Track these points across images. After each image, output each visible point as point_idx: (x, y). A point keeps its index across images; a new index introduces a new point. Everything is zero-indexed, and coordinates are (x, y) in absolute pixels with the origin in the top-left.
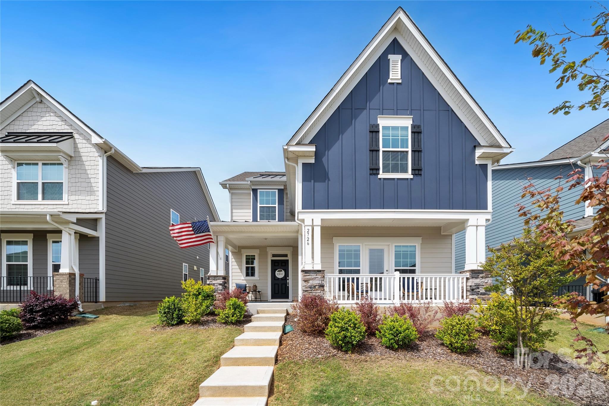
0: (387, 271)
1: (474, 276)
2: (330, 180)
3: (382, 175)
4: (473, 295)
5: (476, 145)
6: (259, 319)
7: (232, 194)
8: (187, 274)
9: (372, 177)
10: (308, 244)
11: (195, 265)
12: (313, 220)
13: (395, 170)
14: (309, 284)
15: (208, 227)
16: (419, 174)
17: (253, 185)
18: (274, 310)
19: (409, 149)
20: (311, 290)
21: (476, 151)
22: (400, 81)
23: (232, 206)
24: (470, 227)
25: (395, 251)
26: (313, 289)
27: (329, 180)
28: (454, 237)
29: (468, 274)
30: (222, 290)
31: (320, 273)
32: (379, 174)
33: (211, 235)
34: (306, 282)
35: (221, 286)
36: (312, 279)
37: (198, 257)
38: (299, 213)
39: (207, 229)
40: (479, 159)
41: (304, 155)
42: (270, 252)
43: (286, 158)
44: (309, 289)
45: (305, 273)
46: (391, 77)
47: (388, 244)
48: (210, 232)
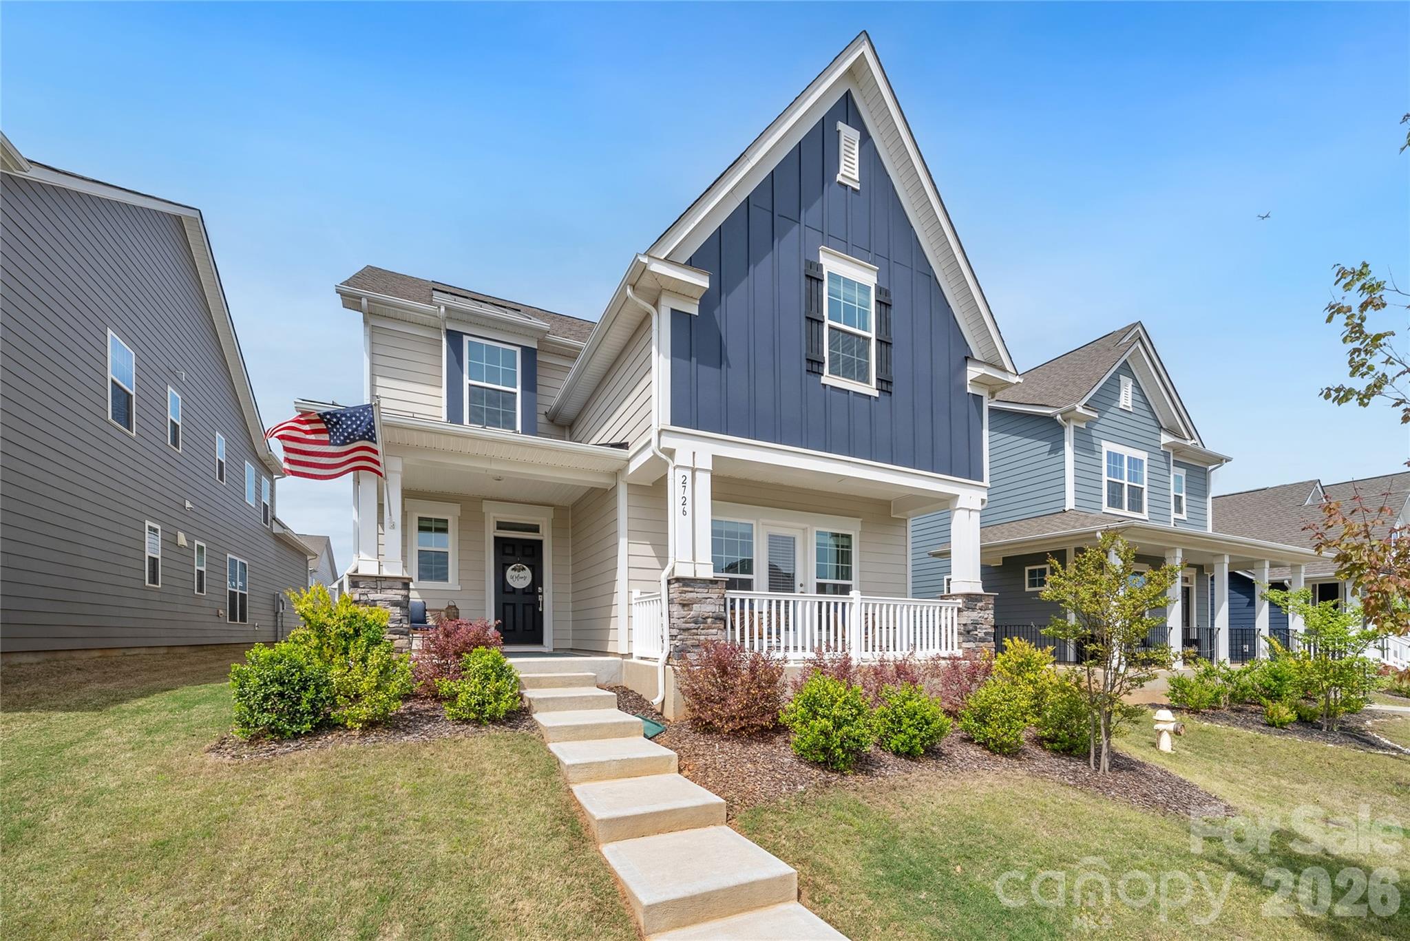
0: (801, 585)
1: (970, 606)
2: (730, 367)
3: (828, 379)
4: (970, 641)
5: (968, 358)
6: (550, 704)
7: (373, 332)
8: (159, 557)
9: (811, 377)
10: (684, 513)
11: (183, 531)
12: (694, 453)
13: (848, 373)
14: (692, 613)
15: (373, 427)
16: (887, 392)
17: (449, 318)
18: (565, 677)
19: (872, 335)
20: (697, 629)
21: (968, 368)
22: (857, 187)
23: (372, 364)
24: (960, 511)
25: (817, 544)
26: (702, 626)
27: (728, 366)
28: (910, 523)
29: (960, 601)
30: (401, 621)
31: (715, 586)
32: (822, 375)
33: (376, 452)
34: (686, 609)
35: (397, 610)
36: (699, 601)
37: (188, 505)
38: (663, 433)
39: (370, 430)
40: (973, 383)
41: (679, 290)
42: (492, 515)
43: (631, 285)
44: (692, 625)
45: (684, 586)
46: (842, 171)
47: (804, 526)
48: (375, 442)
